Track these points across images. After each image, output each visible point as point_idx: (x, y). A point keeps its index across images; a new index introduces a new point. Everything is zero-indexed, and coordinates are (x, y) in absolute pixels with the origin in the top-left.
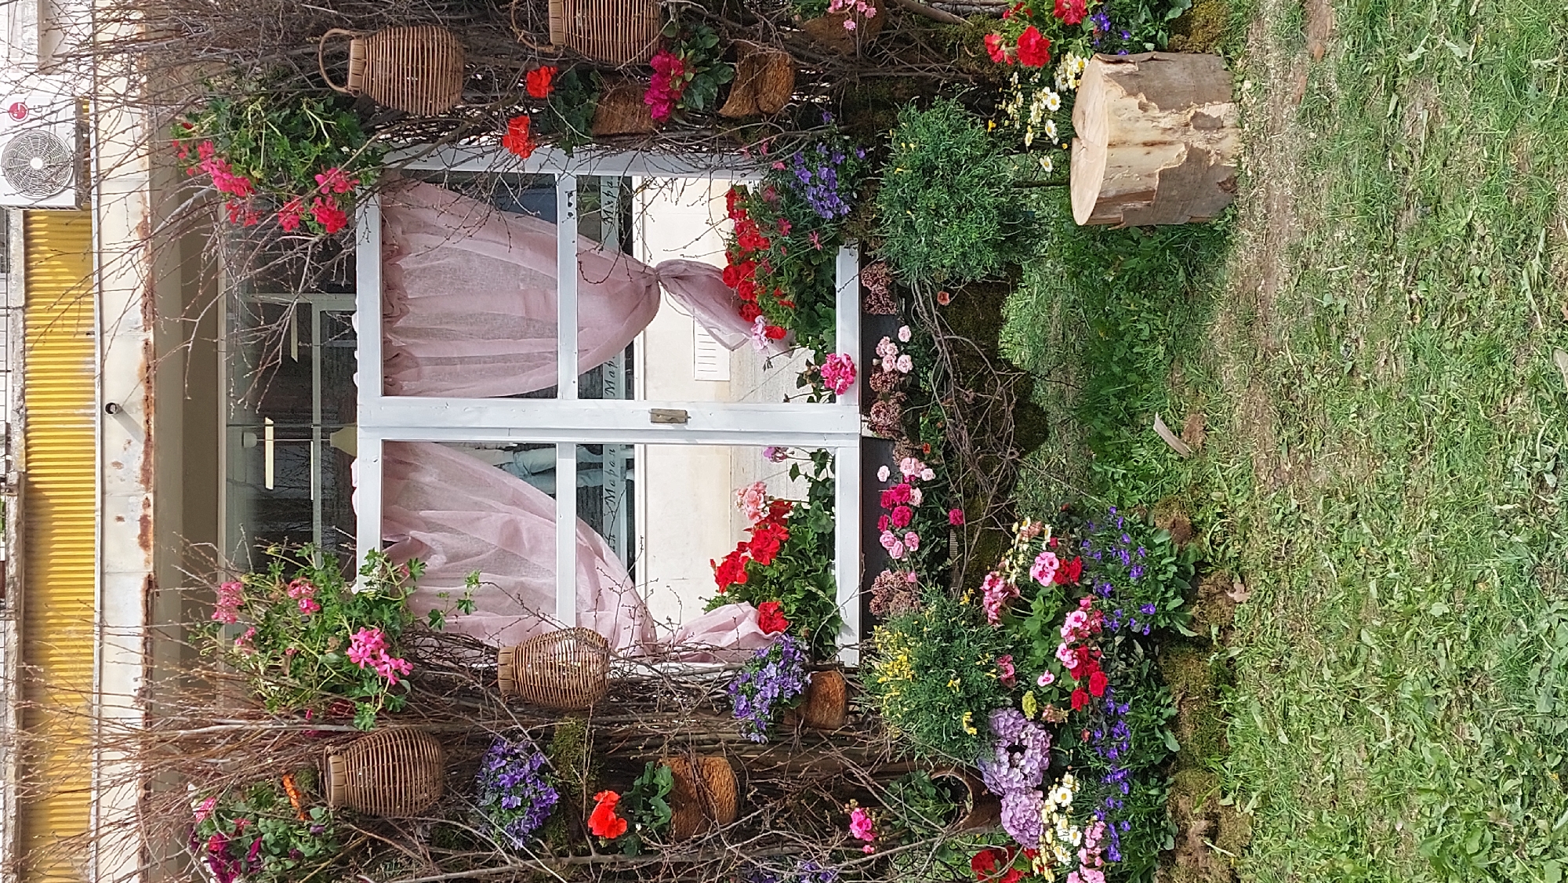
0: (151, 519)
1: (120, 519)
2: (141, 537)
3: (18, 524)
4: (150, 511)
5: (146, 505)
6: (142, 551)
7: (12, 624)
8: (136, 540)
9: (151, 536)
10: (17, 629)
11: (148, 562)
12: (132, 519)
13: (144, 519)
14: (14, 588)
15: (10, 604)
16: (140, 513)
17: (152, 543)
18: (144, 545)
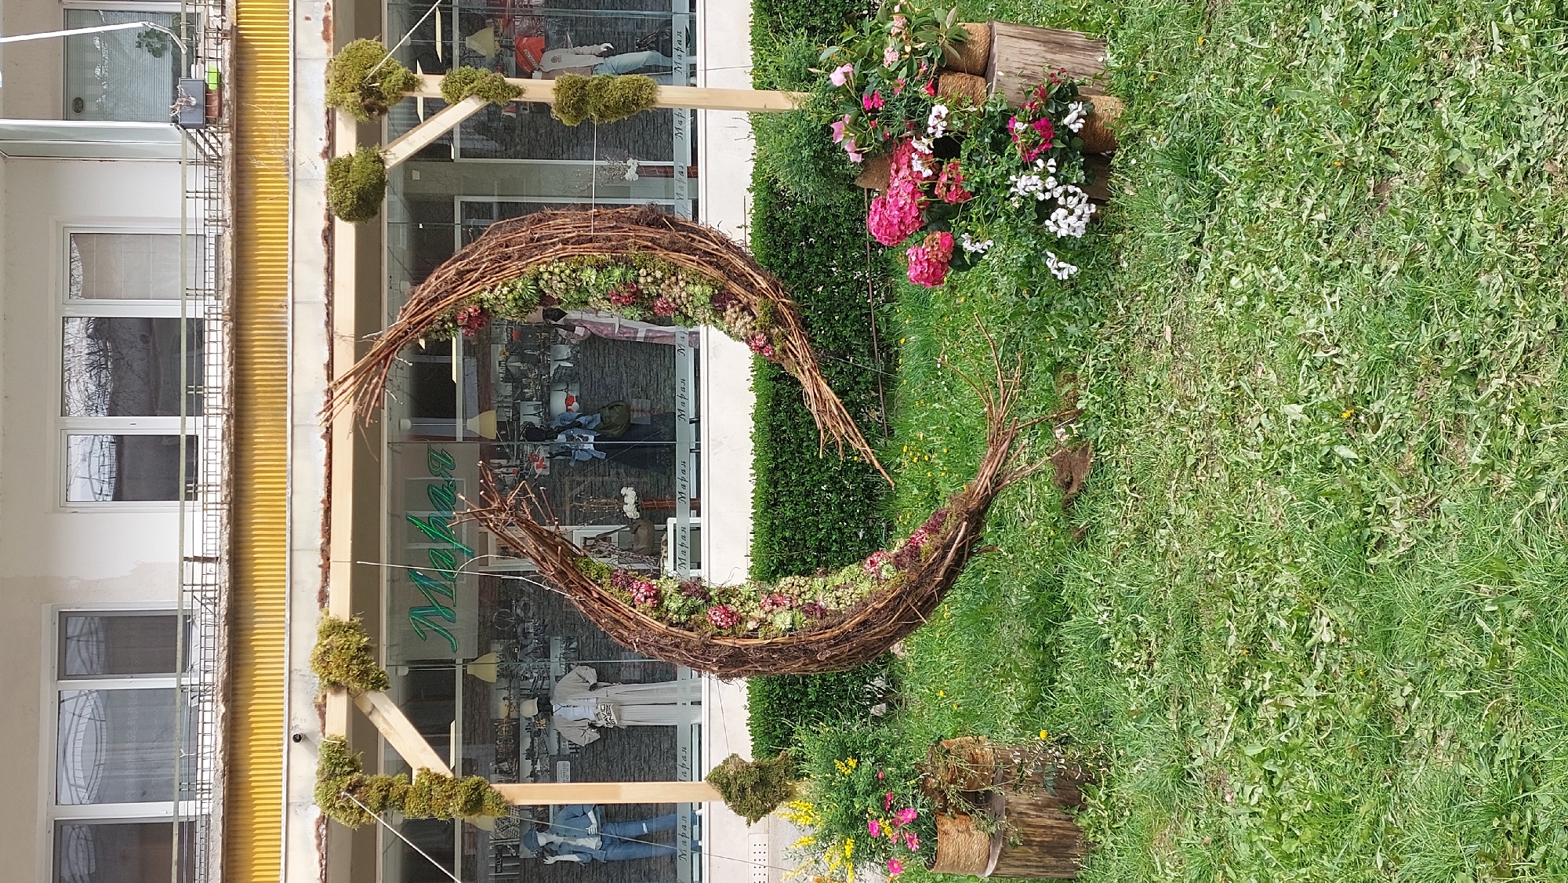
0: (331, 19)
1: (308, 19)
2: (323, 33)
3: (231, 62)
4: (331, 13)
5: (327, 8)
6: (324, 43)
7: (228, 136)
8: (320, 35)
9: (331, 32)
10: (231, 139)
11: (329, 51)
12: (317, 19)
13: (326, 20)
14: (229, 108)
15: (226, 120)
16: (323, 14)
17: (332, 36)
18: (326, 38)
